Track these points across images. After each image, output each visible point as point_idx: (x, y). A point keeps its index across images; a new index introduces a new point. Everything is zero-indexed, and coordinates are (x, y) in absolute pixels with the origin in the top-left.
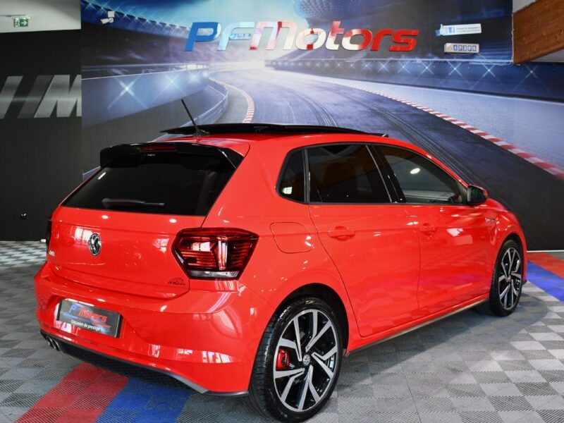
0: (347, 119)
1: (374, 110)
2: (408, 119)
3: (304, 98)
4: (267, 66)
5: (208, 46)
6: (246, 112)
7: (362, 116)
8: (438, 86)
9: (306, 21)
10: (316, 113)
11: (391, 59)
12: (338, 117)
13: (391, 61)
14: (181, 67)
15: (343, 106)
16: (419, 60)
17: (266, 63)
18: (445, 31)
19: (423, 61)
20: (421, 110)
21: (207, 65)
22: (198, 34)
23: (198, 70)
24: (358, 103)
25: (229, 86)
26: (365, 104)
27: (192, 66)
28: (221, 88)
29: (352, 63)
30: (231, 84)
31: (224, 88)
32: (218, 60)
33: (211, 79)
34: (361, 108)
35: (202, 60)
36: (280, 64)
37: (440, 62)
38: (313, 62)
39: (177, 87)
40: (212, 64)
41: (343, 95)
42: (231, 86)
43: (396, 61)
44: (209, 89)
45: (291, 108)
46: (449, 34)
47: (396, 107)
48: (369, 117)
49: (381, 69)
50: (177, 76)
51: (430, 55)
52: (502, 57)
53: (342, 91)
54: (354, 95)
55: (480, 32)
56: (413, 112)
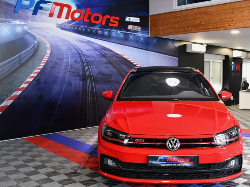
0: (92, 58)
1: (102, 54)
2: (115, 59)
3: (73, 45)
4: (57, 27)
5: (27, 12)
6: (47, 51)
7: (98, 56)
8: (125, 44)
9: (75, 6)
10: (79, 54)
11: (109, 30)
12: (88, 57)
13: (109, 31)
14: (11, 22)
15: (90, 51)
16: (119, 32)
17: (57, 25)
18: (128, 19)
19: (121, 32)
20: (120, 55)
21: (26, 22)
22: (22, 4)
23: (21, 25)
24: (96, 50)
25: (38, 35)
26: (99, 51)
27: (18, 22)
28: (34, 37)
29: (94, 30)
30: (39, 35)
31: (35, 37)
32: (32, 20)
33: (28, 31)
34: (97, 53)
35: (24, 19)
36: (63, 26)
37: (126, 33)
38: (78, 27)
39: (10, 34)
40: (29, 22)
41: (90, 45)
42: (39, 36)
43: (111, 31)
44: (27, 37)
45: (68, 51)
46: (129, 21)
47: (111, 53)
48: (100, 57)
49: (105, 34)
50: (9, 27)
51: (123, 30)
52: (146, 33)
53: (90, 43)
54: (94, 46)
55: (139, 21)
56: (117, 56)
